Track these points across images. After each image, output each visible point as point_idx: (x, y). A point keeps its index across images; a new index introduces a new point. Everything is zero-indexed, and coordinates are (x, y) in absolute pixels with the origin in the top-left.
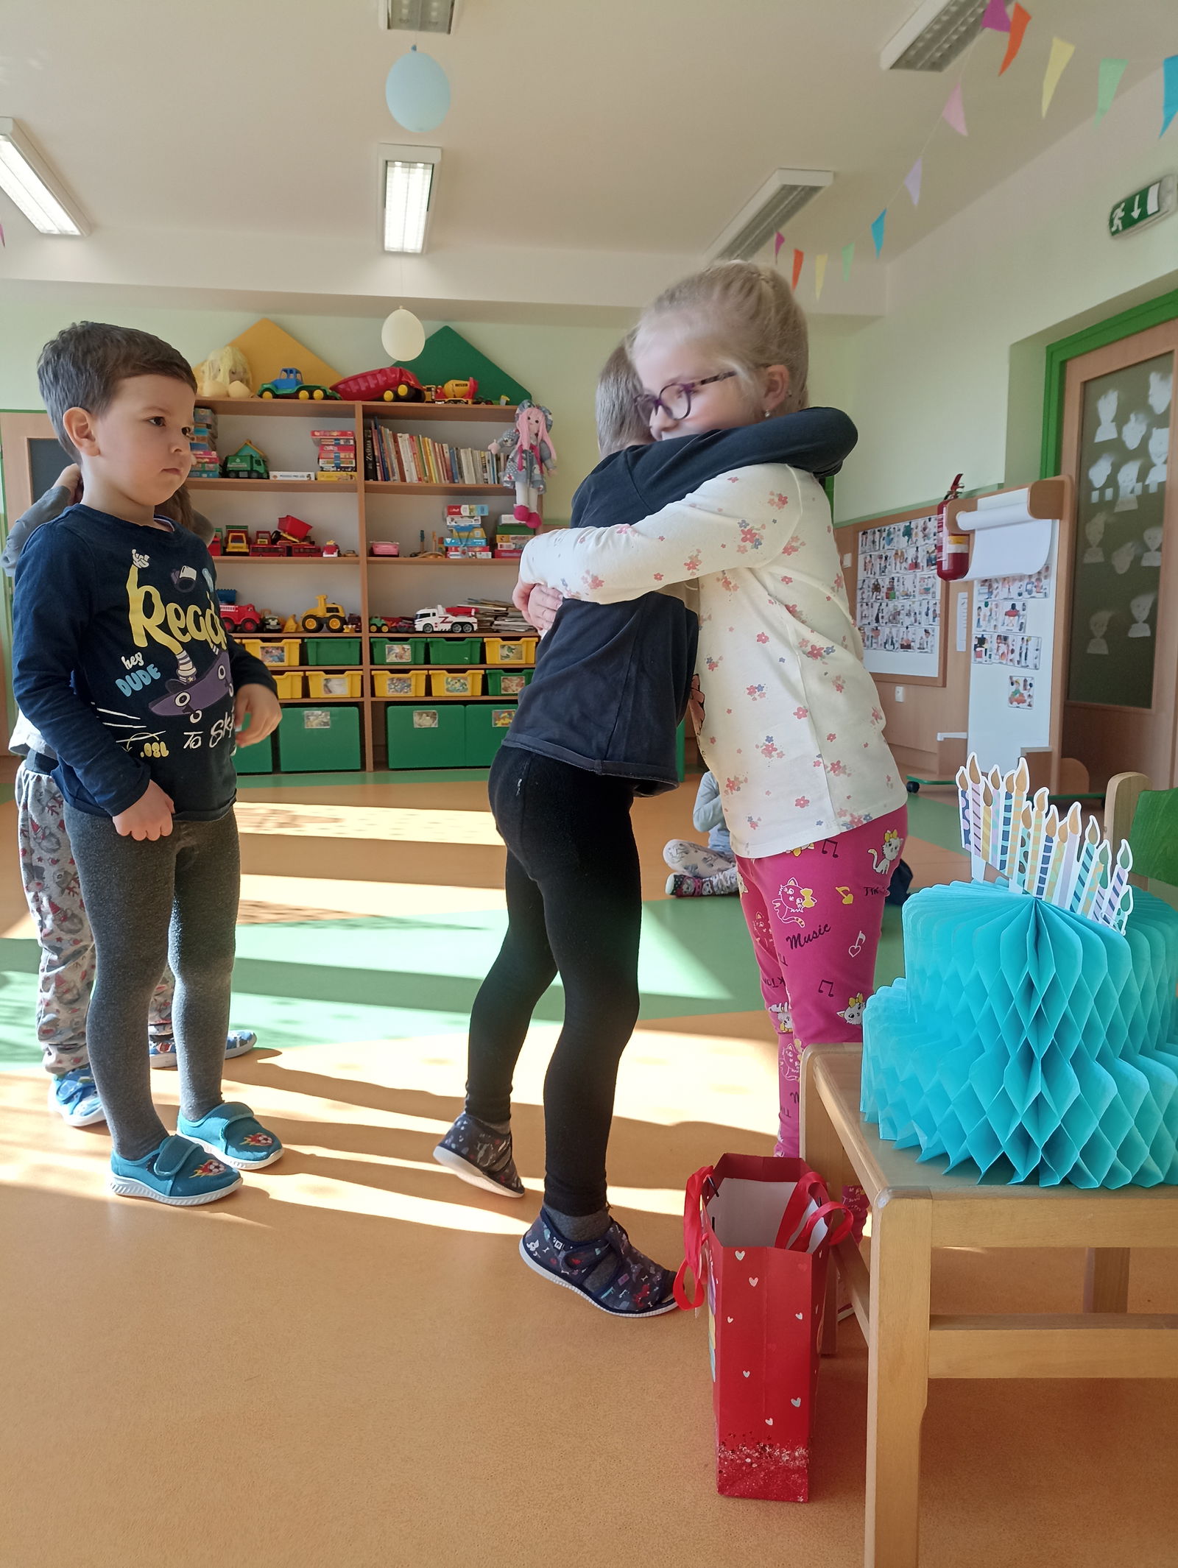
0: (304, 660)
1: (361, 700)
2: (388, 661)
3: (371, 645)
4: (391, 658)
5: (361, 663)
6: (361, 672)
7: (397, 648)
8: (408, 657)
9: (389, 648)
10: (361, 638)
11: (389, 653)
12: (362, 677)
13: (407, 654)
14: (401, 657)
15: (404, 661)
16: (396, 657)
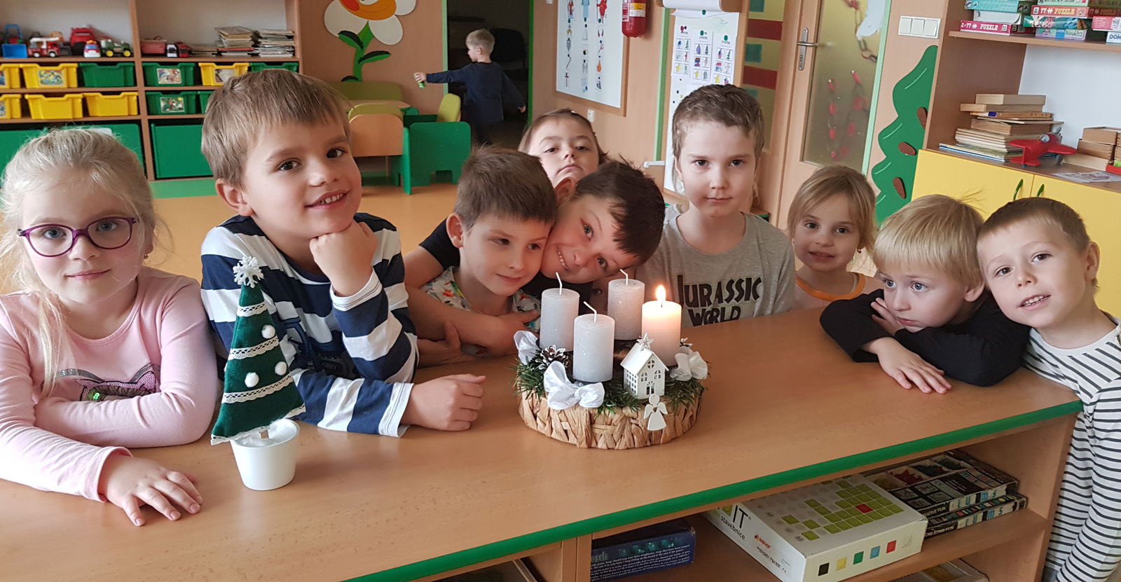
0: (81, 83)
1: (138, 118)
2: (160, 83)
3: (144, 68)
4: (163, 80)
5: (135, 84)
6: (136, 93)
7: (168, 72)
8: (178, 79)
9: (160, 71)
10: (133, 62)
11: (160, 75)
12: (138, 97)
13: (177, 77)
14: (172, 80)
15: (175, 83)
16: (168, 79)
